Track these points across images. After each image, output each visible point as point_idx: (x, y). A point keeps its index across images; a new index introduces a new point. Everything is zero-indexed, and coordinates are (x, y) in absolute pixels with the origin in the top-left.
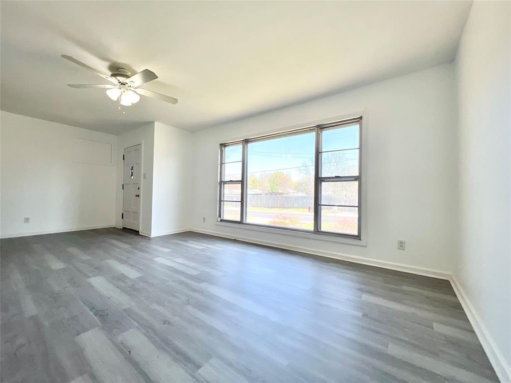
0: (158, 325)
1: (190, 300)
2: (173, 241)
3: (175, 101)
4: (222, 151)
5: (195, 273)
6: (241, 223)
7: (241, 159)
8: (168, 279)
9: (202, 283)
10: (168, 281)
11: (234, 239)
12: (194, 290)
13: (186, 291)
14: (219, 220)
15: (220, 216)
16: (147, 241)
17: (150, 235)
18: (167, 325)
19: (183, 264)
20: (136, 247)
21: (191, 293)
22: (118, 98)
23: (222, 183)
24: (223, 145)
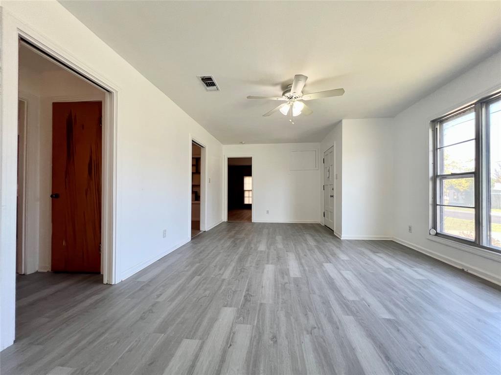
0: (267, 337)
1: (316, 329)
2: (360, 249)
3: (341, 91)
4: (435, 131)
5: (351, 297)
6: (476, 243)
7: (473, 136)
8: (317, 291)
9: (348, 315)
10: (314, 293)
11: (461, 268)
12: (331, 320)
13: (322, 315)
14: (433, 232)
15: (435, 227)
16: (334, 242)
17: (341, 238)
18: (272, 342)
19: (347, 281)
20: (321, 246)
21: (324, 321)
22: (289, 112)
23: (437, 178)
24: (438, 122)
